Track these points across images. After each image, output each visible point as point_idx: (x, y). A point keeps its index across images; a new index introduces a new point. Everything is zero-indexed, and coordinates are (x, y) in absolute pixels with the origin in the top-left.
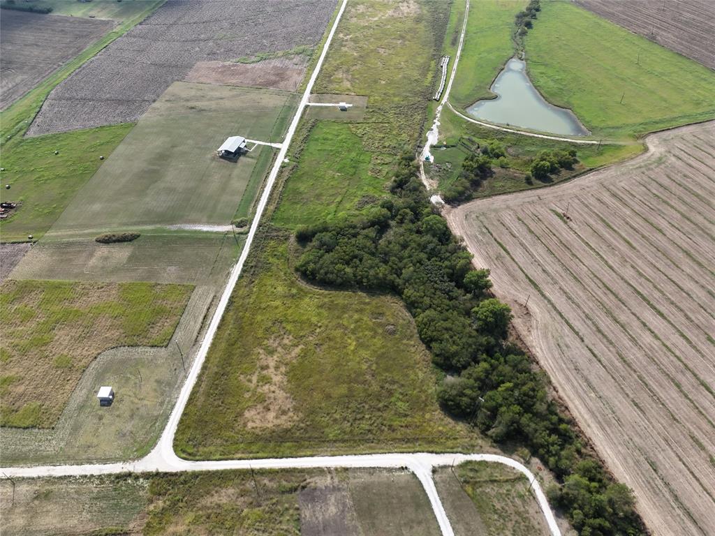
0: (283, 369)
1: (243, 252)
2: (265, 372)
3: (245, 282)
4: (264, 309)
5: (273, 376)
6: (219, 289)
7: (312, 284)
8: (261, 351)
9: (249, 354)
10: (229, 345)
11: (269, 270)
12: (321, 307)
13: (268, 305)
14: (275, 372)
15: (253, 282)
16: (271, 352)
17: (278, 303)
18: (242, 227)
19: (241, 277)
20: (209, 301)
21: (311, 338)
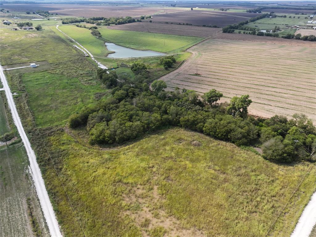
0: (162, 213)
1: (28, 154)
2: (150, 227)
3: (51, 173)
4: (94, 181)
5: (161, 225)
6: (27, 192)
7: (114, 146)
8: (128, 213)
9: (119, 223)
10: (90, 229)
11: (67, 154)
12: (137, 155)
13: (95, 176)
14: (160, 220)
15: (61, 169)
16: (138, 208)
17: (101, 171)
18: (10, 140)
19: (44, 172)
20: (25, 206)
21: (156, 178)
